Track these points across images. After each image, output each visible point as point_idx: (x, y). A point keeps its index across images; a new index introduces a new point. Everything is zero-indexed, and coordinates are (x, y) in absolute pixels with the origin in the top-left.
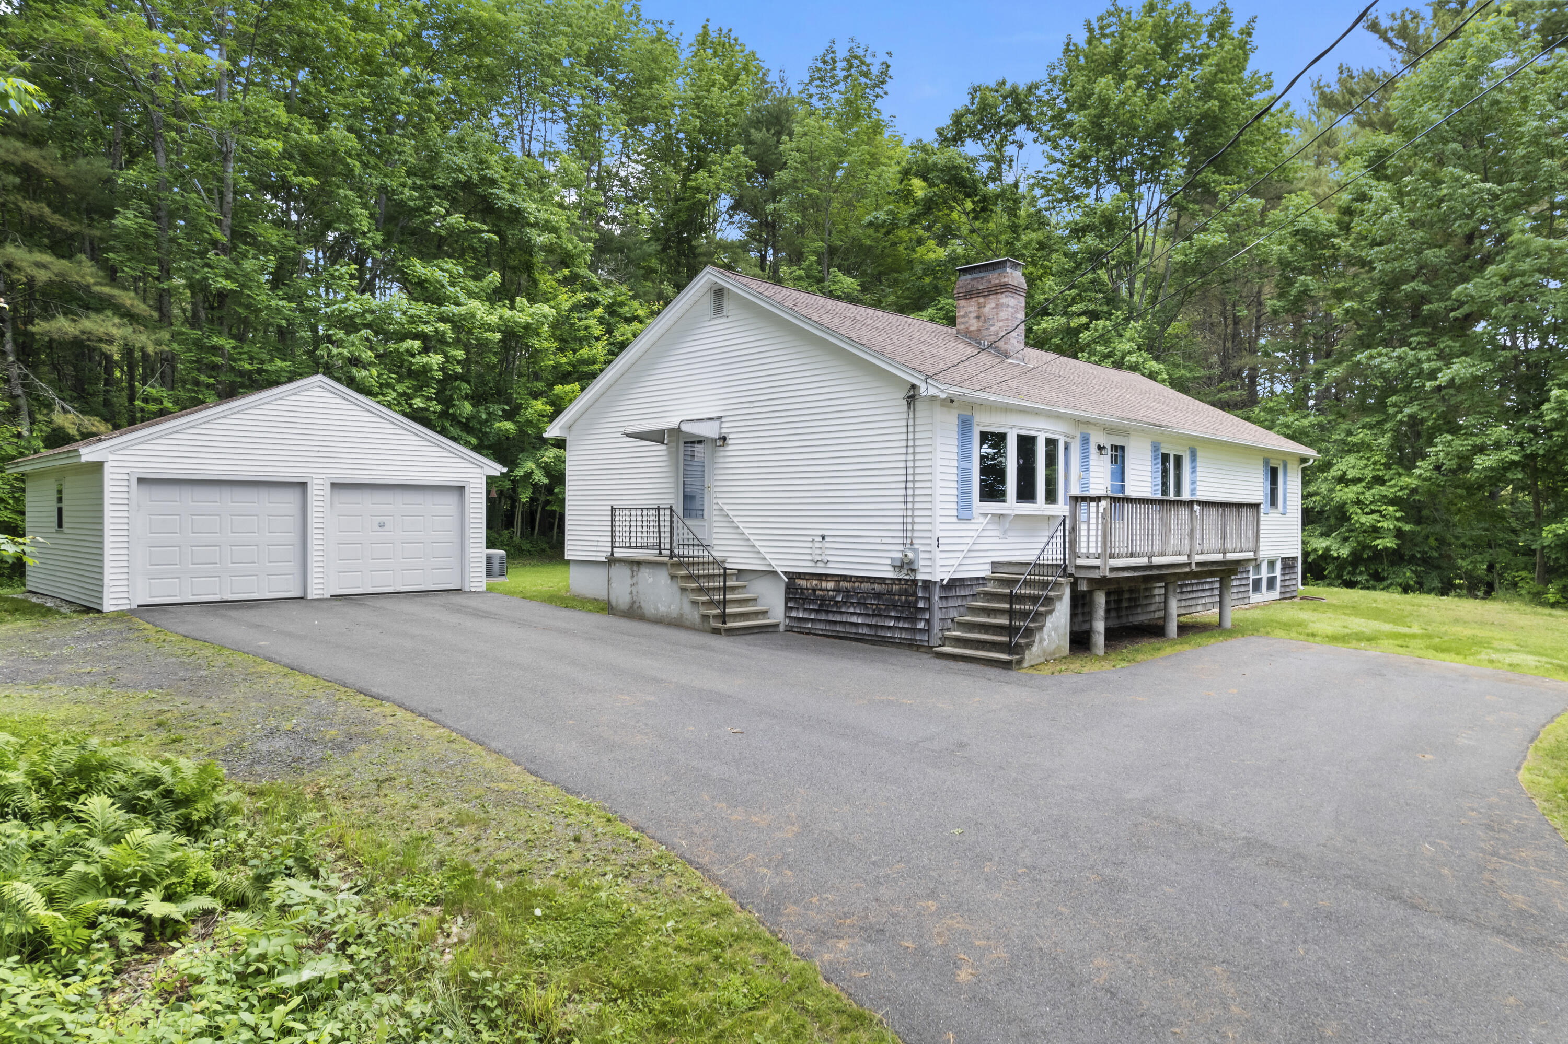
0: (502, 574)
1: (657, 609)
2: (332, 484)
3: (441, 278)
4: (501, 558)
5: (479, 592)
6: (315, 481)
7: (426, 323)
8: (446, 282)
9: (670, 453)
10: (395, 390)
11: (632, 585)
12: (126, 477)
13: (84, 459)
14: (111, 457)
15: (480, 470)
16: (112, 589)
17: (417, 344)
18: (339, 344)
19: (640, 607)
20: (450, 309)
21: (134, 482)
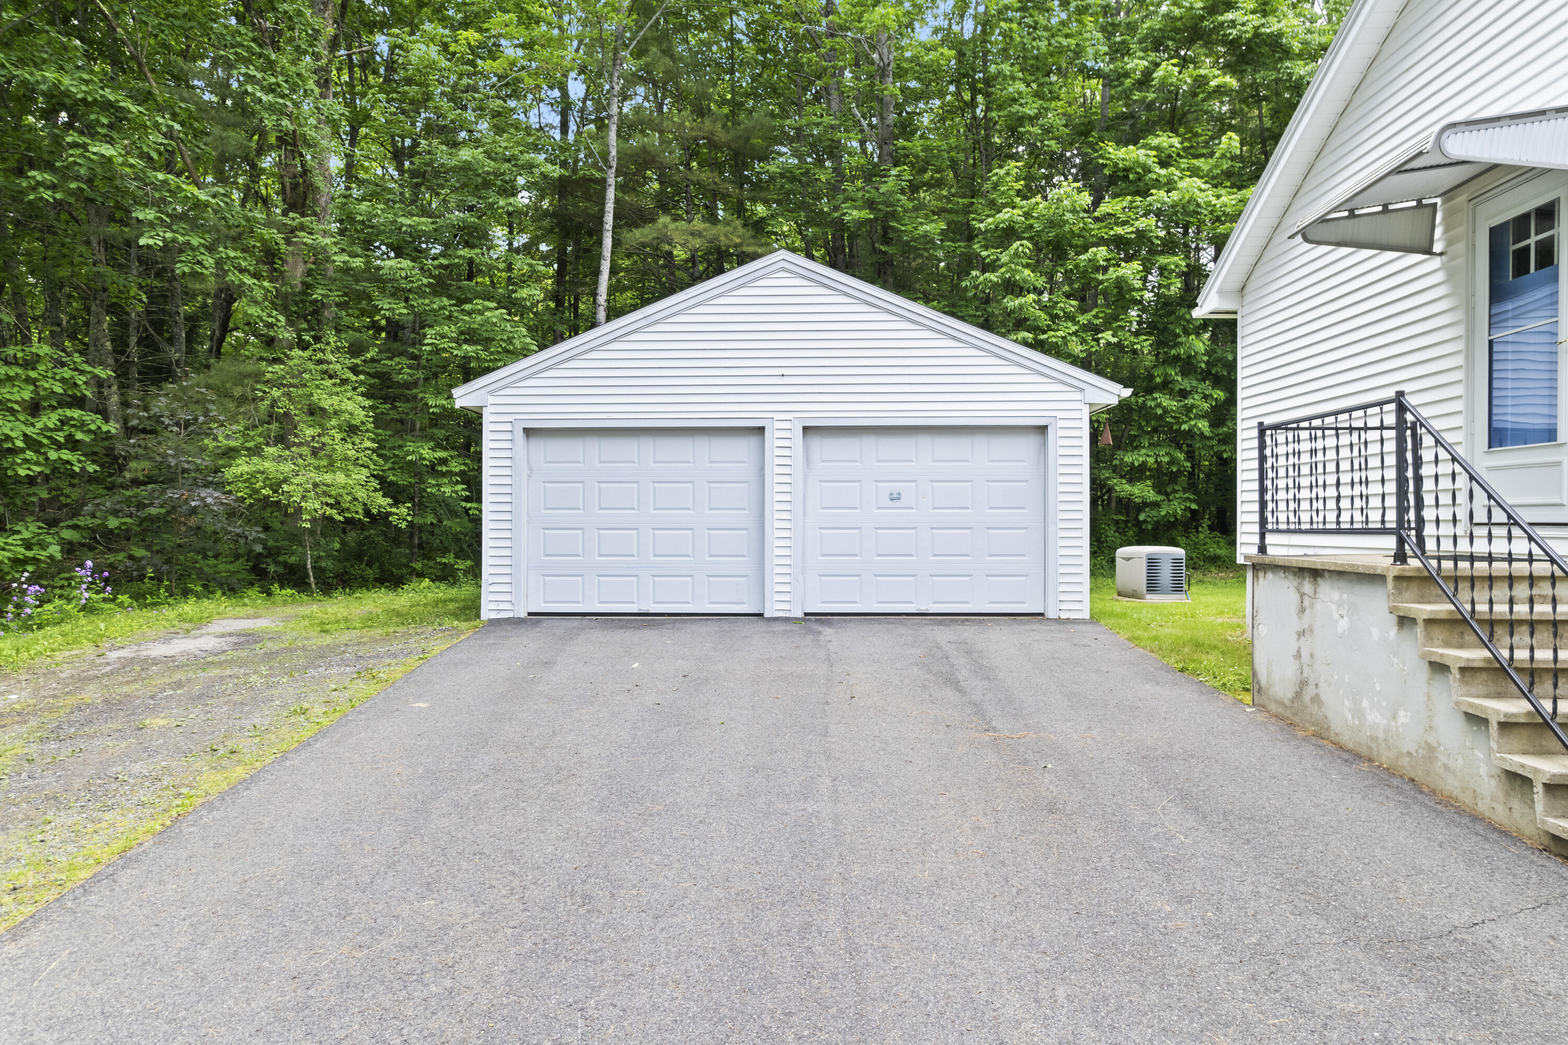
0: (1177, 589)
1: (1359, 713)
2: (805, 429)
3: (1142, 159)
4: (1176, 561)
5: (1076, 621)
6: (778, 425)
7: (1124, 223)
8: (1151, 162)
9: (1451, 275)
10: (1076, 323)
11: (1301, 634)
12: (508, 427)
13: (458, 405)
14: (491, 400)
15: (1078, 396)
16: (493, 588)
17: (1102, 252)
18: (988, 267)
19: (1316, 699)
20: (1159, 196)
21: (520, 435)
